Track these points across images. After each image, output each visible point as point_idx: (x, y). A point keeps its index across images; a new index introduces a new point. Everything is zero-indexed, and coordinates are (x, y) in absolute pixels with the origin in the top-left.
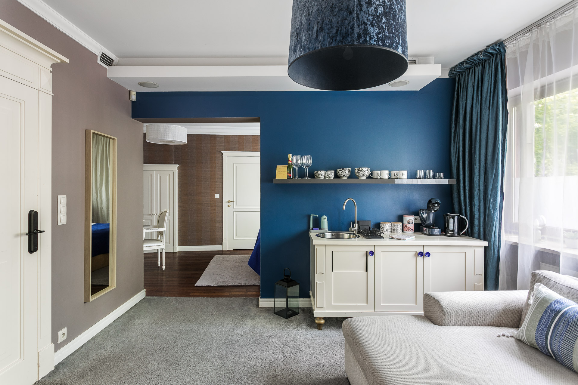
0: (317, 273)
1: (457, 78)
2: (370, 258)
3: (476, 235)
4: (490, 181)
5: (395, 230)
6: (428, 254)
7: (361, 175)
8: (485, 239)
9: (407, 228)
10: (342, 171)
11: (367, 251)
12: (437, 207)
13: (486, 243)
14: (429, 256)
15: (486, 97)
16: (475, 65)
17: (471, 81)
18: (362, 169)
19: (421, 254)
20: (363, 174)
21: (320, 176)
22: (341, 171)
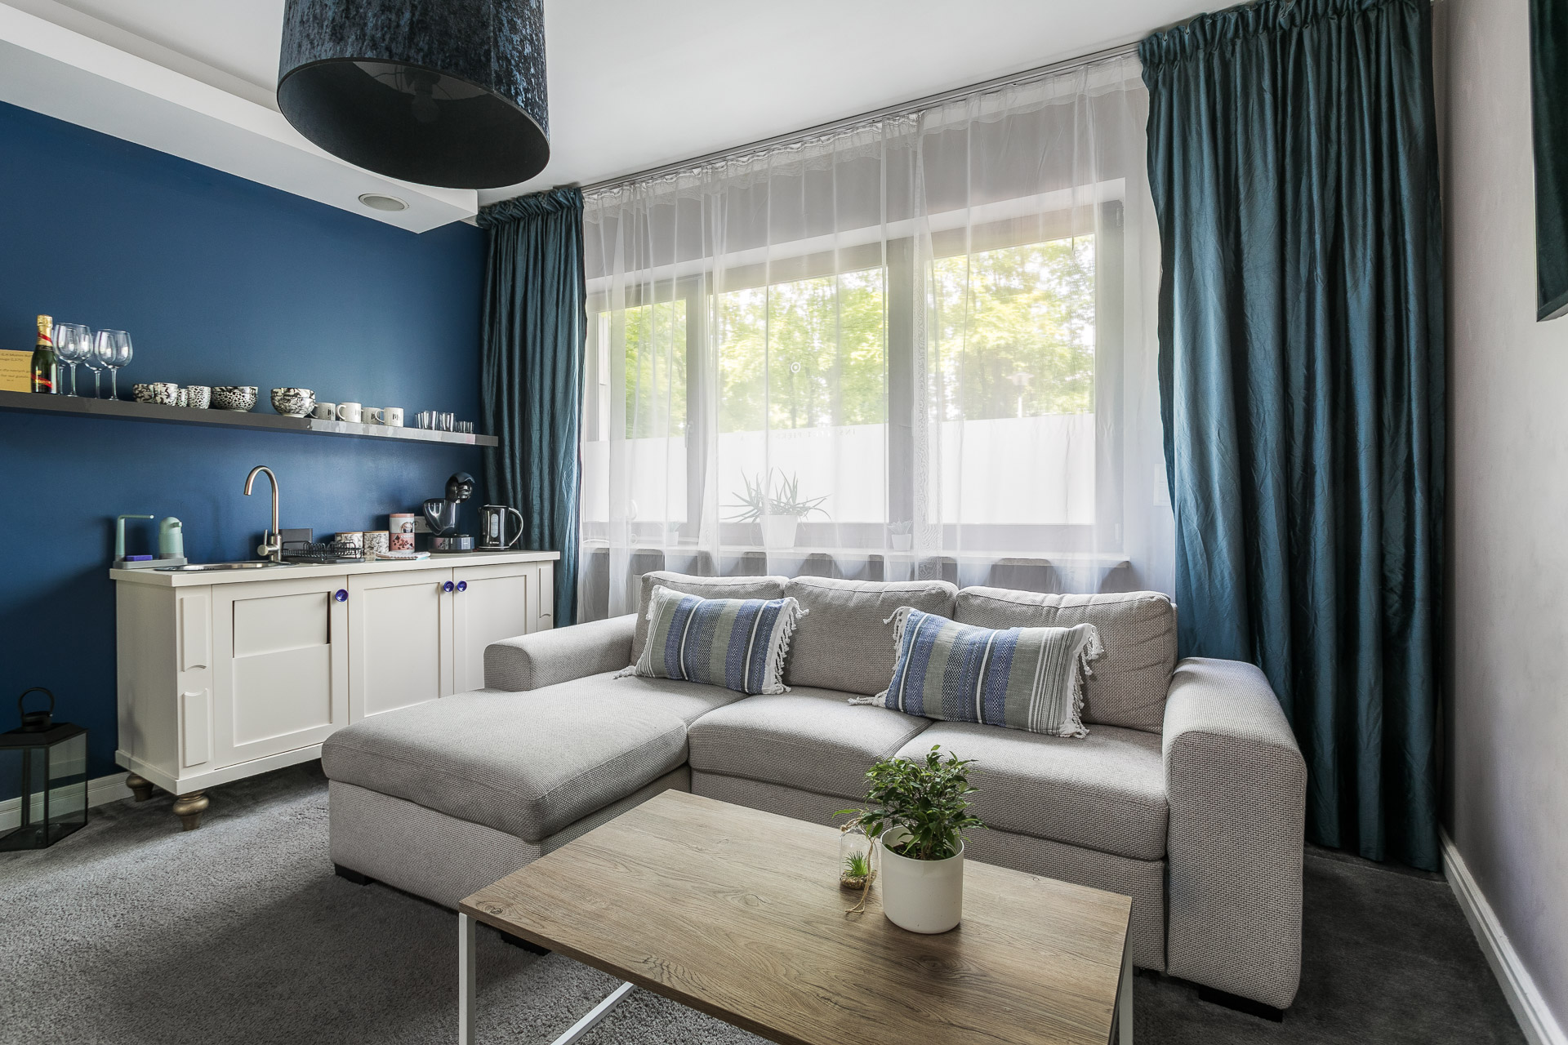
0: (183, 670)
1: (493, 232)
2: (338, 607)
3: (536, 545)
4: (561, 439)
5: (375, 549)
6: (463, 585)
7: (294, 407)
8: (553, 548)
9: (401, 542)
10: (234, 394)
11: (329, 593)
12: (466, 491)
13: (556, 555)
14: (465, 588)
15: (552, 282)
16: (529, 215)
17: (522, 243)
18: (296, 391)
19: (450, 586)
20: (299, 404)
21: (164, 397)
22: (230, 391)
